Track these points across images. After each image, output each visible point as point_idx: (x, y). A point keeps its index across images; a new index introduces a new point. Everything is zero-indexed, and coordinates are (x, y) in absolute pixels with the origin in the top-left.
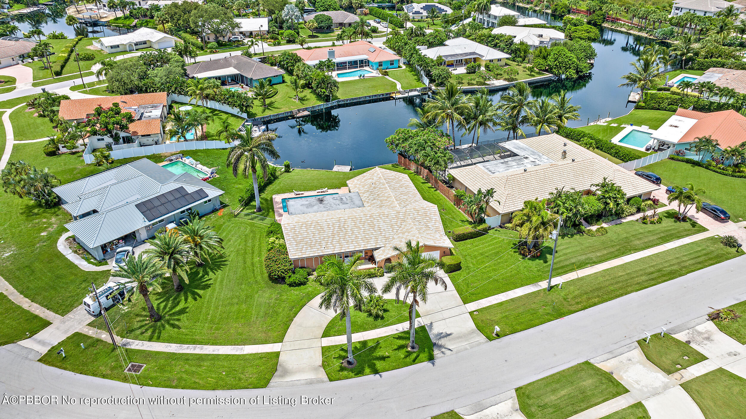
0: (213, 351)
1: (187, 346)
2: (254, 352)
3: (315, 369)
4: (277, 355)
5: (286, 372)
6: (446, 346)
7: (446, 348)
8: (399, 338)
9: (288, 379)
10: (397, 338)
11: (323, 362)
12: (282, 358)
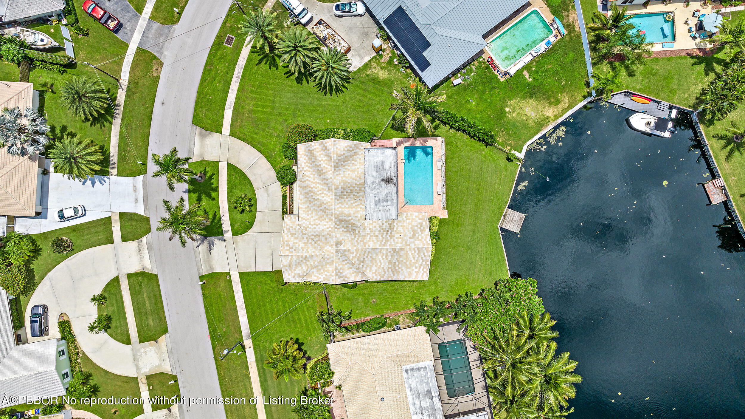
0: (232, 90)
1: (241, 72)
2: (225, 117)
3: (201, 155)
4: (220, 132)
5: (202, 136)
6: (201, 245)
7: (200, 244)
8: (215, 216)
9: (197, 138)
10: (215, 214)
11: (206, 161)
12: (216, 135)
